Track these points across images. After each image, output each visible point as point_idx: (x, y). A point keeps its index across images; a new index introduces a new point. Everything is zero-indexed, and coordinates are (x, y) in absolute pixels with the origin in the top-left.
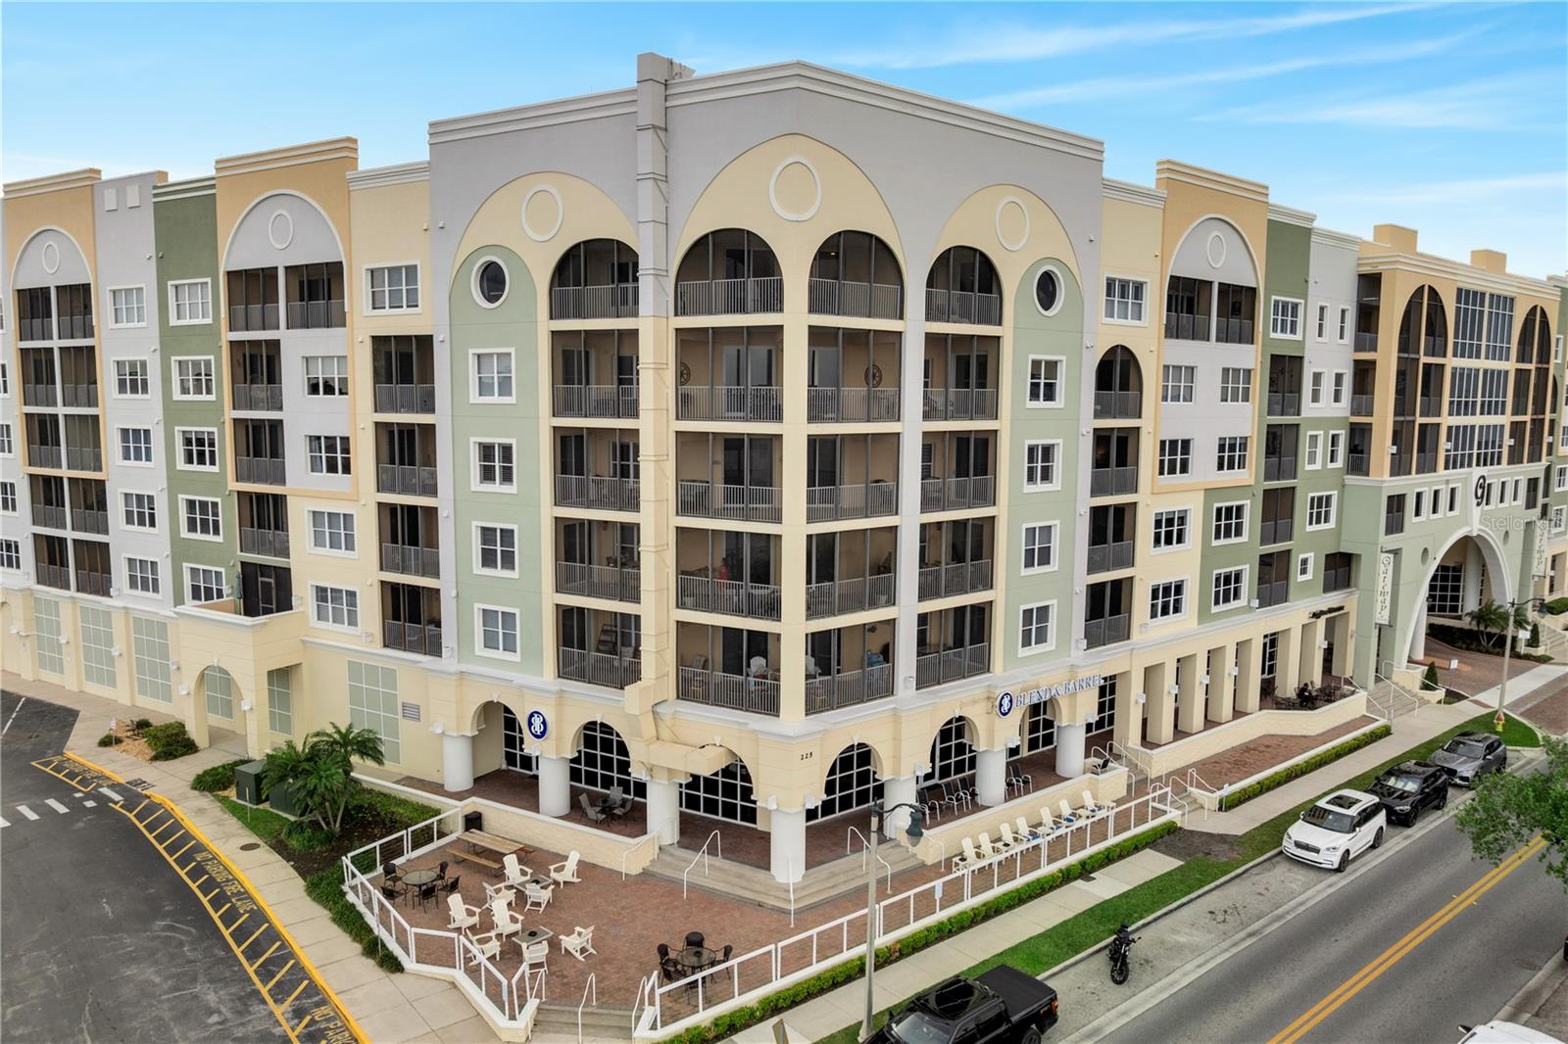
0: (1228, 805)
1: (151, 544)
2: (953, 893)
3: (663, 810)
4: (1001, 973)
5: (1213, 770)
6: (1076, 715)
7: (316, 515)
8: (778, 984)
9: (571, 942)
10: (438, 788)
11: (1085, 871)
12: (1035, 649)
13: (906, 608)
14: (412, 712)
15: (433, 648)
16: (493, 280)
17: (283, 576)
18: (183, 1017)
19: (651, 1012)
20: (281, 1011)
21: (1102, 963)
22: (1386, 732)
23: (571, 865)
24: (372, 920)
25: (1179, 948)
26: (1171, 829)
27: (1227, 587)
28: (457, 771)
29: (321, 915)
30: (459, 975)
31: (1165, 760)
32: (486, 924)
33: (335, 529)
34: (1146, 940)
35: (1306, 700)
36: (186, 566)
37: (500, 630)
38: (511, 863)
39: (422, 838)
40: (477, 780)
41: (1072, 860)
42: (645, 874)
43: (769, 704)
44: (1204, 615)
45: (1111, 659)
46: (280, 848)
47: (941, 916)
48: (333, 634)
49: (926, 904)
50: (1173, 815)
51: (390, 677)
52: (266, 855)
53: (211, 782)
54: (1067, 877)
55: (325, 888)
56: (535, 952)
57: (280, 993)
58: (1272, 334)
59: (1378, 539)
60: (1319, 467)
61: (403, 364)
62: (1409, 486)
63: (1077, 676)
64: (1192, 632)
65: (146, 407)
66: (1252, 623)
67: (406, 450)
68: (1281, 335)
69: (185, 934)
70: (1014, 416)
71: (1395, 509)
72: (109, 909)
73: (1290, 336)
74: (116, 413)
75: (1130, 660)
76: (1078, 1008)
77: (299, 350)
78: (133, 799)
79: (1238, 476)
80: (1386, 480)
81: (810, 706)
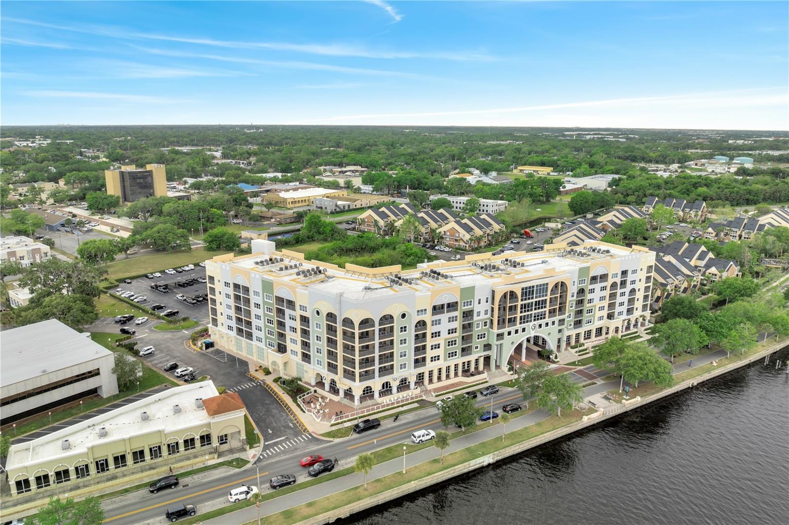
0: (437, 396)
1: (261, 335)
2: (378, 408)
3: (342, 393)
4: (377, 420)
5: (435, 390)
6: (412, 380)
7: (291, 339)
8: (350, 418)
9: (326, 411)
10: (310, 385)
11: (402, 406)
12: (403, 370)
13: (377, 366)
14: (306, 372)
15: (310, 363)
16: (318, 313)
17: (285, 346)
18: (281, 416)
19: (334, 420)
20: (292, 417)
21: (394, 419)
22: (487, 382)
23: (328, 399)
24: (302, 406)
25: (407, 418)
26: (422, 400)
27: (452, 355)
28: (313, 383)
29: (295, 405)
30: (312, 414)
31: (430, 387)
32: (316, 408)
33: (294, 341)
34: (400, 417)
35: (472, 375)
36: (268, 340)
37: (319, 363)
38: (320, 399)
39: (307, 394)
40: (316, 383)
41: (401, 404)
42: (338, 402)
43: (354, 380)
44: (445, 360)
45: (420, 370)
46: (288, 393)
47: (376, 411)
48: (293, 357)
49: (373, 409)
50: (424, 398)
51: (303, 366)
52: (286, 394)
53: (276, 381)
54: (398, 407)
55: (295, 401)
56: (321, 412)
57: (291, 414)
58: (463, 308)
59: (494, 342)
60: (480, 328)
61: (305, 320)
62: (505, 330)
63: (411, 374)
64: (442, 364)
65: (260, 312)
66: (460, 360)
67: (305, 333)
68: (466, 307)
69: (278, 406)
70: (397, 336)
71: (500, 336)
72: (267, 402)
73: (469, 307)
74: (254, 311)
75: (425, 370)
76: (386, 424)
77: (288, 312)
78: (265, 383)
79: (454, 335)
80: (496, 331)
81: (360, 381)
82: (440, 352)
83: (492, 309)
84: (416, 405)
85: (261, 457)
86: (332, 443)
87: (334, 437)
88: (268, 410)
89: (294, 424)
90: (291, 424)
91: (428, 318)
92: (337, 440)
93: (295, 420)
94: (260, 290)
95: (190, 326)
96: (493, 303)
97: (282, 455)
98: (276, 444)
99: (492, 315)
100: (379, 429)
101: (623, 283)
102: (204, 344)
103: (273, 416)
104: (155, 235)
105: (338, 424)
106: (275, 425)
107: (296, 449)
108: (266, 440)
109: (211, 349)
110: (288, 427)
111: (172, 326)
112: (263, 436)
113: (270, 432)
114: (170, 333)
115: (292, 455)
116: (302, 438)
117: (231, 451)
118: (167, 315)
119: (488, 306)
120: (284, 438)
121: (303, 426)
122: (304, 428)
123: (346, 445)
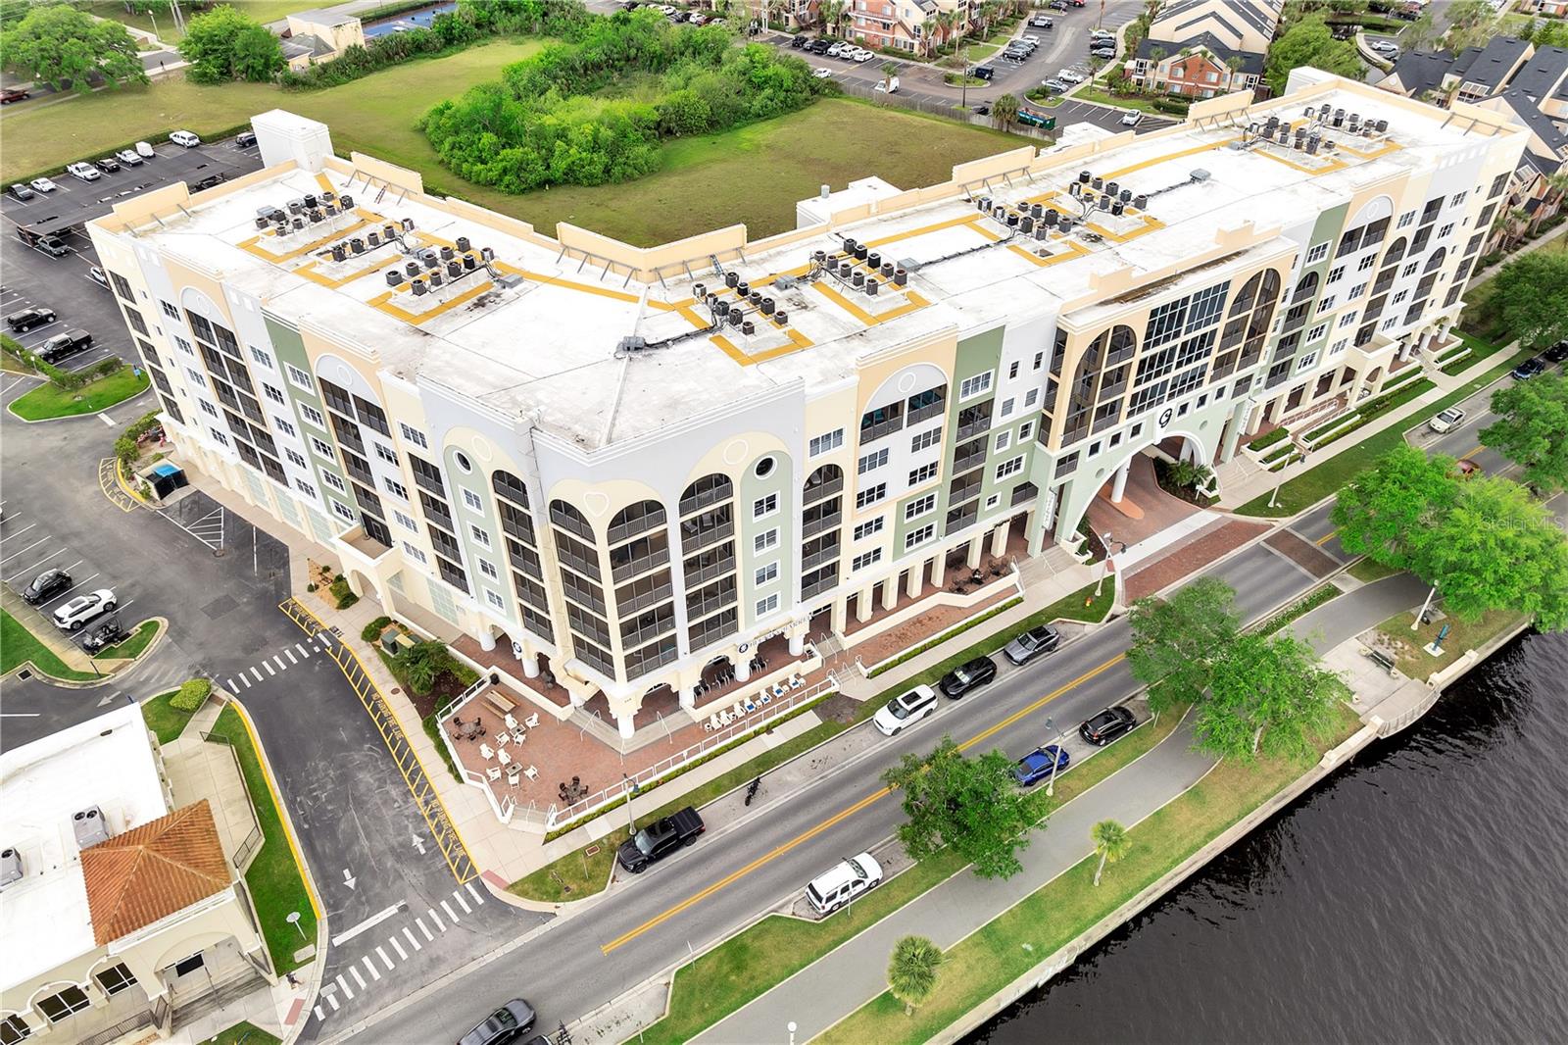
0: (873, 675)
1: (308, 477)
2: (693, 752)
3: (576, 702)
6: (798, 633)
7: (397, 513)
9: (528, 773)
10: (476, 655)
11: (769, 730)
12: (767, 614)
13: (682, 627)
15: (466, 591)
16: (464, 461)
17: (385, 528)
18: (385, 803)
19: (552, 820)
20: (420, 801)
21: (745, 793)
22: (1019, 601)
24: (452, 750)
25: (787, 783)
26: (832, 696)
27: (918, 536)
29: (430, 743)
30: (485, 788)
31: (849, 642)
32: (495, 760)
33: (406, 521)
35: (975, 583)
36: (329, 497)
37: (495, 600)
38: (508, 716)
39: (470, 694)
41: (763, 723)
43: (612, 674)
44: (897, 556)
45: (821, 600)
46: (408, 692)
47: (686, 762)
48: (414, 564)
49: (679, 760)
50: (835, 687)
51: (448, 593)
52: (402, 696)
53: (370, 634)
54: (759, 733)
55: (431, 729)
56: (514, 778)
57: (419, 791)
58: (962, 400)
59: (1047, 482)
60: (1008, 446)
61: (425, 471)
62: (1082, 445)
63: (793, 616)
64: (886, 570)
65: (286, 412)
66: (940, 547)
67: (436, 508)
68: (971, 396)
69: (377, 753)
70: (745, 527)
71: (1067, 463)
72: (344, 735)
73: (981, 392)
74: (269, 407)
75: (835, 597)
76: (723, 818)
77: (369, 436)
78: (336, 644)
79: (929, 482)
80: (1056, 451)
81: (630, 678)
82: (884, 539)
83: (1052, 386)
84: (811, 721)
85: (318, 1010)
86: (553, 923)
87: (555, 896)
88: (345, 778)
89: (427, 838)
90: (417, 841)
91: (846, 455)
92: (569, 911)
93: (433, 816)
94: (268, 349)
95: (121, 392)
96: (1056, 369)
97: (388, 998)
98: (366, 942)
99: (1050, 405)
100: (700, 845)
101: (1421, 237)
102: (151, 485)
103: (360, 804)
104: (24, 46)
105: (570, 829)
106: (365, 843)
107: (435, 962)
108: (337, 925)
109: (178, 495)
110: (405, 853)
111: (67, 399)
112: (328, 905)
113: (351, 883)
114: (61, 428)
115: (422, 994)
116: (453, 903)
117: (217, 997)
118: (56, 355)
119: (1038, 379)
120: (392, 910)
121: (458, 843)
122: (461, 853)
123: (597, 930)
